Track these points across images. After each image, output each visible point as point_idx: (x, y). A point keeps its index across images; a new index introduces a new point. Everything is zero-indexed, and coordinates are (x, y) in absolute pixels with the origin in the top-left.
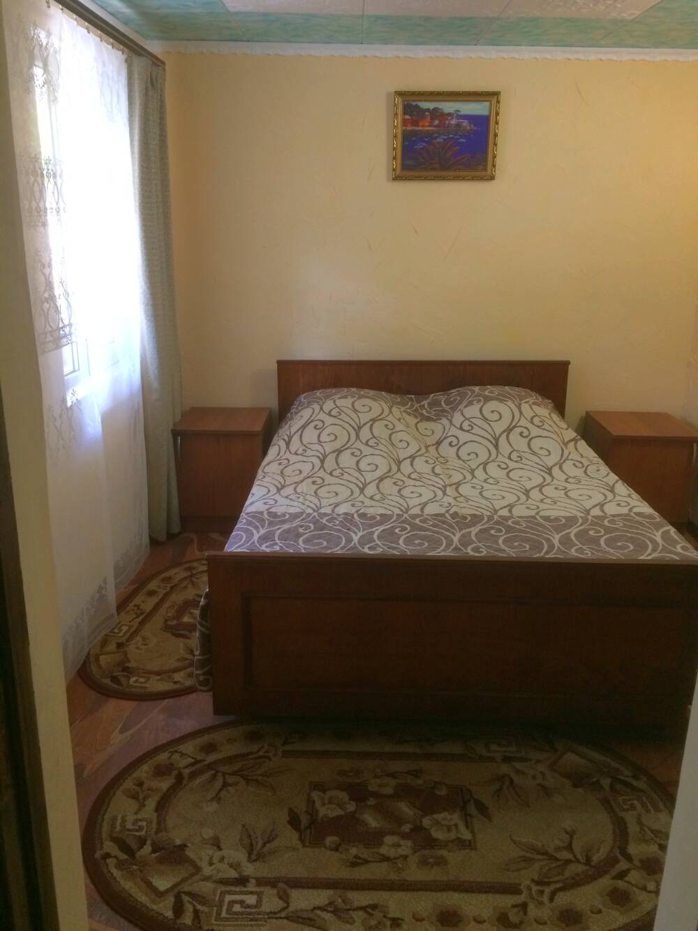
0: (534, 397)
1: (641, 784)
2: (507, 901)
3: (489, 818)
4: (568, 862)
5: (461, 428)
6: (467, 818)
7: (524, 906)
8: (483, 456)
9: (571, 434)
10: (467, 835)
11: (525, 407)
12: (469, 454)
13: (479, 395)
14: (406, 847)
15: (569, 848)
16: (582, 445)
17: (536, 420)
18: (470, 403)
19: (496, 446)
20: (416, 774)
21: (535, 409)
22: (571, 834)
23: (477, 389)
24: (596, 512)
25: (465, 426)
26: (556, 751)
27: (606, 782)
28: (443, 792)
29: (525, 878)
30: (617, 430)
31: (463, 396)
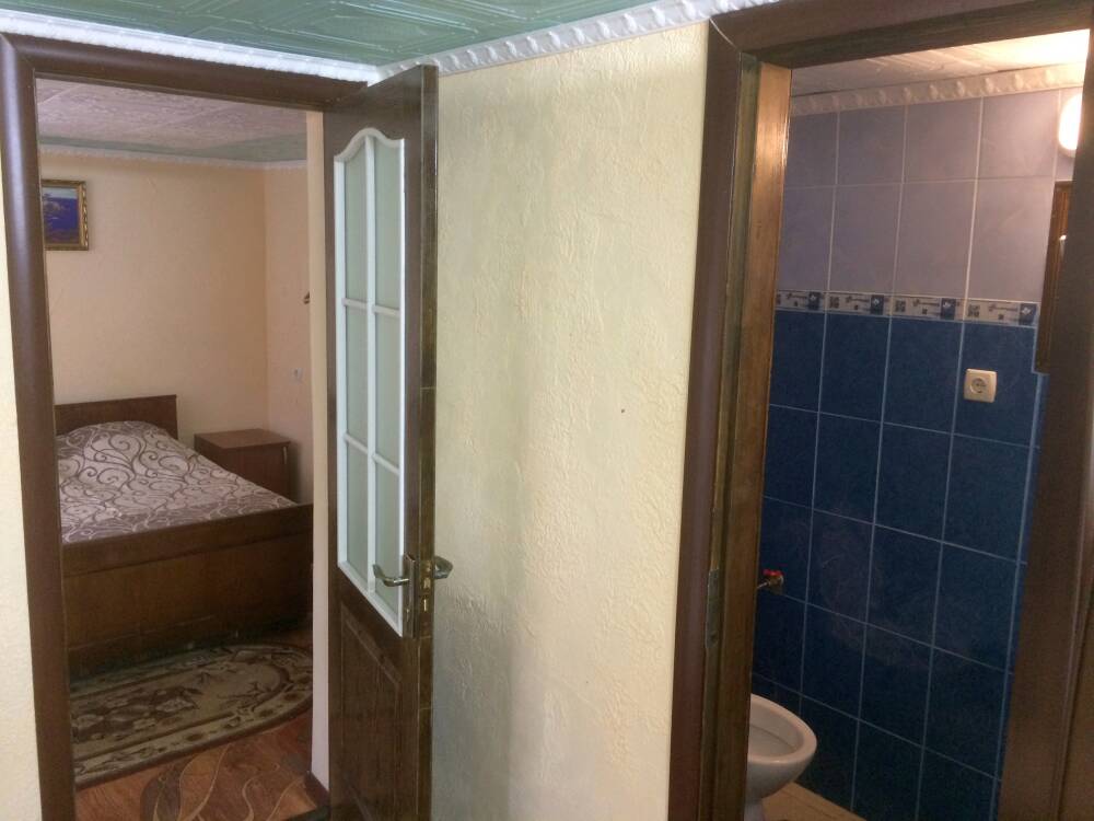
0: (152, 429)
1: (291, 651)
2: (227, 720)
3: (201, 693)
4: (257, 695)
5: (96, 460)
6: (186, 698)
7: (238, 719)
8: (123, 478)
9: (191, 452)
10: (189, 705)
11: (148, 437)
12: (109, 479)
13: (102, 431)
14: (151, 722)
15: (256, 689)
16: (201, 458)
17: (160, 445)
18: (97, 439)
19: (133, 470)
20: (140, 690)
21: (155, 438)
22: (255, 684)
23: (99, 426)
24: (229, 497)
25: (99, 457)
26: (231, 653)
27: (269, 657)
28: (163, 693)
29: (234, 709)
30: (225, 445)
31: (88, 434)
